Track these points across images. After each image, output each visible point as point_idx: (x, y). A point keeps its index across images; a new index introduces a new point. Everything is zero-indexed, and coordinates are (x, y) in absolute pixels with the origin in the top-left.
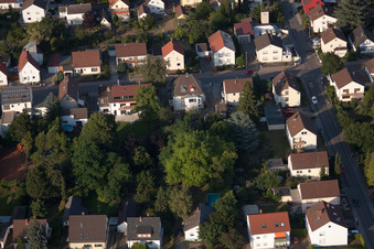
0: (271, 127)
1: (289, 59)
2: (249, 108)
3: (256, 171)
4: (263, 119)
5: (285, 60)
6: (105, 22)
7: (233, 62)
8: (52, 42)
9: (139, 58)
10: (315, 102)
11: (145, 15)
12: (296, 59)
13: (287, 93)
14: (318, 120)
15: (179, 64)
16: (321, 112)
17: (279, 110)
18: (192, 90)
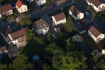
0: (81, 33)
2: (72, 28)
3: (92, 59)
7: (45, 2)
9: (9, 11)
10: (88, 14)
13: (79, 15)
14: (94, 23)
15: (25, 9)
16: (93, 19)
17: (79, 23)
18: (45, 25)
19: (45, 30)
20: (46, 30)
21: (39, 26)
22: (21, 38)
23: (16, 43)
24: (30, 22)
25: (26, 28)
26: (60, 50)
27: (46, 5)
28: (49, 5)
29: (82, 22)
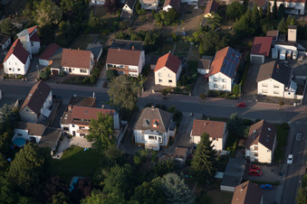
0: (223, 188)
1: (292, 96)
4: (220, 175)
5: (287, 96)
6: (127, 8)
8: (60, 25)
9: (131, 67)
10: (289, 162)
11: (170, 7)
12: (300, 97)
13: (256, 149)
14: (280, 188)
15: (170, 81)
16: (290, 177)
17: (243, 166)
18: (155, 126)
19: (150, 137)
20: (153, 140)
21: (142, 122)
22: (87, 128)
23: (74, 132)
24: (131, 103)
25: (109, 110)
26: (114, 185)
27: (226, 95)
28: (231, 98)
29: (256, 169)
